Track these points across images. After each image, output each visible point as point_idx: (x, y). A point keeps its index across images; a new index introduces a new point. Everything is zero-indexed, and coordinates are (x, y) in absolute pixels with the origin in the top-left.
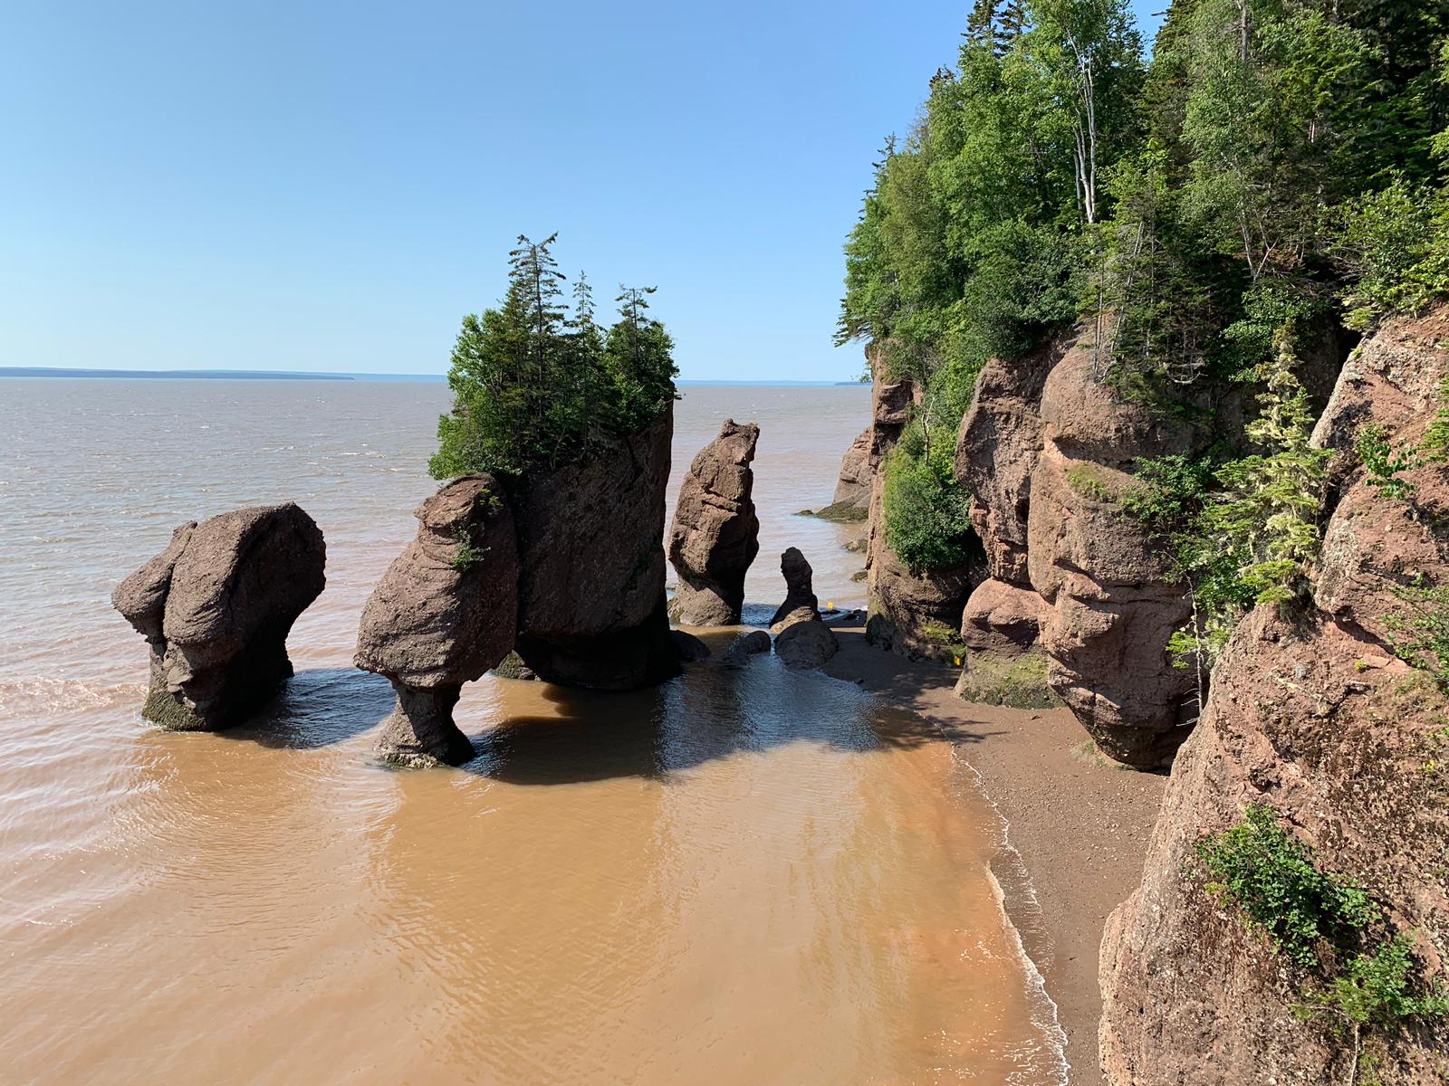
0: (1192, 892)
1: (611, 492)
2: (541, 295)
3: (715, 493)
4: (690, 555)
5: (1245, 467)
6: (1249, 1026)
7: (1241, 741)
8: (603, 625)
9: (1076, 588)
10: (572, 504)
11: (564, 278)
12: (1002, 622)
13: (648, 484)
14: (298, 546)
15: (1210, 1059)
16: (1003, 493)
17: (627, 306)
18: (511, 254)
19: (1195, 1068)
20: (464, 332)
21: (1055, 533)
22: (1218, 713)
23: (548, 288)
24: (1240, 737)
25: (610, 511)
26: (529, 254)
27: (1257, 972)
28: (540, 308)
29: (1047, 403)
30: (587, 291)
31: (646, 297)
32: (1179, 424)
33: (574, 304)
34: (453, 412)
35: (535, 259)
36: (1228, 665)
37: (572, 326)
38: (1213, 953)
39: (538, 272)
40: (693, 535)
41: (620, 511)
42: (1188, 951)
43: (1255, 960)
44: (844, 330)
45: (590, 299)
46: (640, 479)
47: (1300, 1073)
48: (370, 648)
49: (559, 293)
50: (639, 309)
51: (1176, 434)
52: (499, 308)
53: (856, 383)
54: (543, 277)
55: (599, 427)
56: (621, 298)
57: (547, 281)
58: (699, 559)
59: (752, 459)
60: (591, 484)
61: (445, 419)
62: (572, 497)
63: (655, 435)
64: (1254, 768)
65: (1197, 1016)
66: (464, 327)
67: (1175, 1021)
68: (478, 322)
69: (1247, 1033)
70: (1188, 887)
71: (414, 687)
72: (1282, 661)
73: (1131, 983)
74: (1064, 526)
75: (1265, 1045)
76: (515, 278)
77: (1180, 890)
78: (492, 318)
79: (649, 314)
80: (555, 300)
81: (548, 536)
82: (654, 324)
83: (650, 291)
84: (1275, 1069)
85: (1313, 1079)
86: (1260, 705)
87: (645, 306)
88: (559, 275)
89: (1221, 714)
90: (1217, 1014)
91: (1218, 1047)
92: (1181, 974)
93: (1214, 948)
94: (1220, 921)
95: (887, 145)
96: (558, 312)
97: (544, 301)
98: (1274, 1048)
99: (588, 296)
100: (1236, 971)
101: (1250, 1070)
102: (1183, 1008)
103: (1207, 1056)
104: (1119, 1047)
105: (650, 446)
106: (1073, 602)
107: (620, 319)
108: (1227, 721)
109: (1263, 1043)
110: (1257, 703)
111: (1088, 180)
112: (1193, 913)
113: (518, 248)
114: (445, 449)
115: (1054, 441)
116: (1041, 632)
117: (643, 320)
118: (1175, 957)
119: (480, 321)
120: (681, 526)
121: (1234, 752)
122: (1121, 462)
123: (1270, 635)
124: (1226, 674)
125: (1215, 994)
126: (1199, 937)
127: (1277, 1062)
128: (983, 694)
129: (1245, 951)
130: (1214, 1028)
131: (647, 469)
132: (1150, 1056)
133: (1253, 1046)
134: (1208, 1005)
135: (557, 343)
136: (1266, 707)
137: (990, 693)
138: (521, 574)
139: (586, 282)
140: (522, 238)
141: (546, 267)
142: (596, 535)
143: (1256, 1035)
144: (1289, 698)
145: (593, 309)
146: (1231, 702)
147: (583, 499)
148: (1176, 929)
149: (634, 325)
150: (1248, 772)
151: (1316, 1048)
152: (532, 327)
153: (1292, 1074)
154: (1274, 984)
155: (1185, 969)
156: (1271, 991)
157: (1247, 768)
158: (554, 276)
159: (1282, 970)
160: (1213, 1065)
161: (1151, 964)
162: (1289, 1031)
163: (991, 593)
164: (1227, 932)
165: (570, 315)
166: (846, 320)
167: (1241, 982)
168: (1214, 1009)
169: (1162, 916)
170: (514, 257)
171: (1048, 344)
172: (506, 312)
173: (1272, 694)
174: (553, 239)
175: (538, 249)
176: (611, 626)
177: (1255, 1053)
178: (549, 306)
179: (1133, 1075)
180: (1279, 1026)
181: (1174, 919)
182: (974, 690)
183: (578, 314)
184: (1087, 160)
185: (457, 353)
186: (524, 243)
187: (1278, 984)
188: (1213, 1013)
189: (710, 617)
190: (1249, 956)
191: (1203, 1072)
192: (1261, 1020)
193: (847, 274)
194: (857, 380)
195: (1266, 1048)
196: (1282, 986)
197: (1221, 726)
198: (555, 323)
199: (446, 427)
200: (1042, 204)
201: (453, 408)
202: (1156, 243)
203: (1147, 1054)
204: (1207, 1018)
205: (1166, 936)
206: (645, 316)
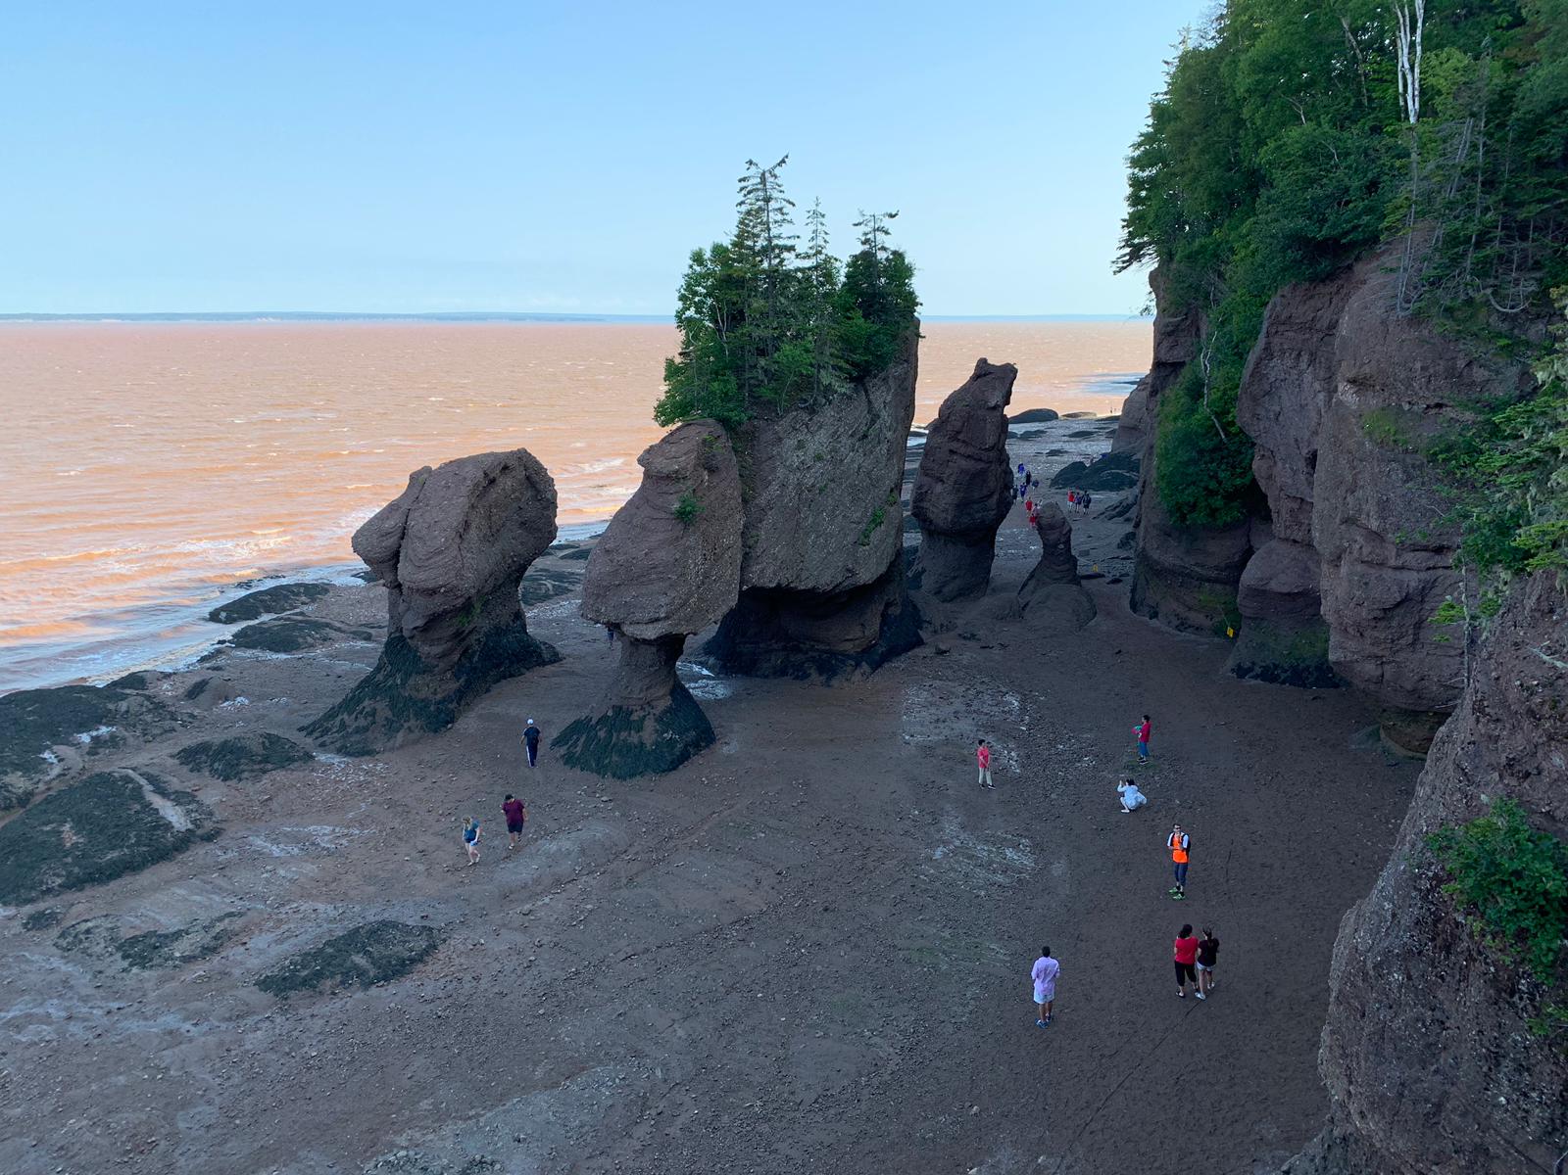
0: (1428, 890)
1: (844, 439)
2: (771, 226)
3: (964, 442)
4: (935, 510)
5: (1532, 411)
6: (1481, 1040)
7: (1499, 724)
8: (832, 582)
9: (1365, 551)
10: (800, 453)
11: (794, 205)
12: (1285, 589)
13: (885, 431)
14: (529, 494)
15: (1436, 1072)
16: (1292, 442)
17: (866, 234)
18: (740, 181)
19: (1419, 1080)
20: (691, 267)
21: (1343, 488)
22: (1477, 692)
23: (779, 217)
24: (1498, 720)
25: (842, 461)
26: (759, 180)
27: (1494, 981)
28: (769, 240)
29: (1343, 337)
30: (821, 219)
31: (887, 223)
32: (1501, 361)
33: (807, 234)
34: (680, 354)
35: (765, 185)
36: (1493, 639)
37: (804, 258)
38: (1447, 958)
39: (767, 200)
40: (939, 488)
41: (853, 461)
42: (1420, 953)
43: (1492, 969)
44: (1125, 256)
45: (824, 228)
46: (877, 426)
47: (1534, 1095)
48: (595, 597)
49: (791, 222)
50: (880, 236)
51: (1497, 373)
52: (727, 242)
53: (1134, 317)
54: (773, 205)
55: (830, 370)
56: (859, 224)
57: (776, 210)
58: (944, 515)
59: (1008, 403)
60: (822, 431)
61: (670, 363)
62: (801, 445)
63: (894, 377)
64: (1511, 756)
65: (1424, 1025)
66: (691, 262)
67: (1399, 1029)
68: (705, 257)
69: (1478, 1046)
70: (1425, 885)
71: (636, 640)
72: (1555, 636)
73: (1353, 985)
74: (1355, 481)
75: (1497, 1061)
76: (744, 208)
77: (1415, 887)
78: (719, 251)
79: (892, 243)
80: (785, 230)
81: (775, 486)
82: (895, 253)
83: (892, 216)
84: (1506, 1087)
85: (1549, 1102)
86: (1521, 685)
87: (887, 233)
88: (790, 203)
89: (1479, 695)
90: (1447, 1024)
91: (1446, 1059)
92: (1410, 978)
93: (1448, 953)
94: (1457, 924)
95: (1181, 39)
96: (789, 243)
97: (774, 231)
98: (1507, 1065)
99: (822, 224)
100: (1471, 979)
101: (1477, 1087)
102: (1410, 1014)
103: (1433, 1068)
104: (1338, 1052)
105: (889, 390)
106: (1360, 568)
107: (859, 249)
108: (1486, 703)
109: (1495, 1058)
110: (1518, 683)
111: (1412, 69)
112: (1428, 914)
113: (746, 174)
114: (670, 395)
115: (1349, 381)
116: (1323, 601)
117: (884, 249)
118: (1405, 959)
119: (708, 255)
120: (926, 478)
121: (1490, 737)
122: (1428, 407)
123: (1545, 606)
124: (1490, 649)
125: (1447, 1003)
126: (1433, 940)
127: (1510, 1081)
128: (1258, 670)
129: (1481, 958)
130: (1442, 1039)
131: (884, 414)
132: (1369, 1064)
133: (1483, 1061)
134: (1438, 1014)
135: (788, 276)
136: (1528, 689)
137: (1266, 668)
138: (745, 526)
139: (820, 209)
140: (751, 162)
141: (775, 194)
142: (825, 486)
143: (1488, 1049)
144: (1558, 678)
145: (827, 238)
146: (1493, 682)
147: (812, 447)
148: (1408, 929)
149: (875, 255)
150: (1503, 760)
151: (1554, 1069)
152: (761, 261)
153: (1525, 1095)
154: (1512, 996)
155: (1415, 974)
156: (1508, 1003)
157: (1504, 756)
158: (784, 203)
159: (1523, 981)
160: (1439, 1078)
161: (1377, 966)
162: (1525, 1048)
163: (1274, 557)
164: (1465, 937)
165: (802, 247)
166: (1128, 243)
167: (1476, 992)
168: (1444, 1019)
169: (1394, 915)
170: (743, 184)
171: (1350, 267)
172: (735, 245)
173: (1538, 673)
174: (783, 161)
175: (767, 175)
176: (840, 583)
177: (1485, 1069)
178: (779, 237)
179: (1351, 1083)
180: (1515, 1041)
181: (1406, 920)
182: (1248, 664)
183: (811, 244)
184: (1412, 45)
185: (683, 291)
186: (753, 167)
187: (1517, 996)
188: (1443, 1023)
189: (955, 578)
190: (1487, 964)
191: (1426, 1085)
192: (1495, 1034)
193: (1129, 191)
194: (1137, 313)
195: (1498, 1064)
196: (1521, 999)
197: (1479, 709)
198: (785, 255)
199: (672, 371)
200: (1353, 101)
201: (680, 350)
202: (1485, 145)
203: (1366, 1062)
204: (1436, 1028)
205: (1397, 937)
206: (886, 245)
